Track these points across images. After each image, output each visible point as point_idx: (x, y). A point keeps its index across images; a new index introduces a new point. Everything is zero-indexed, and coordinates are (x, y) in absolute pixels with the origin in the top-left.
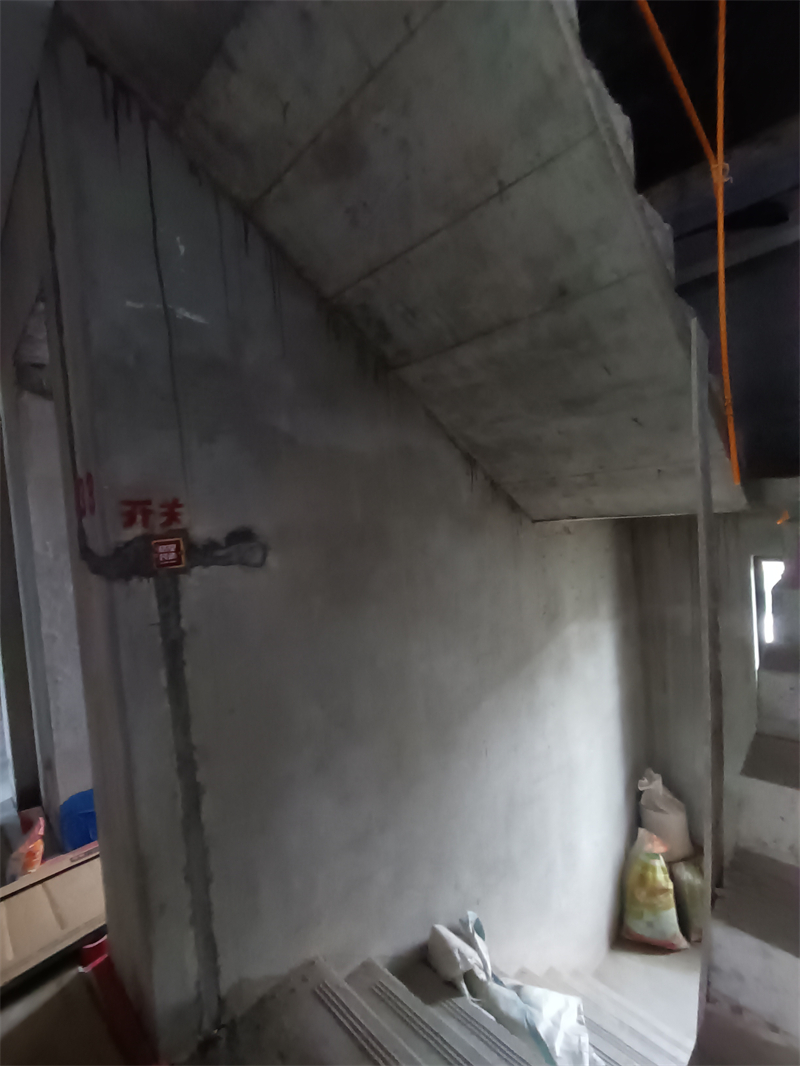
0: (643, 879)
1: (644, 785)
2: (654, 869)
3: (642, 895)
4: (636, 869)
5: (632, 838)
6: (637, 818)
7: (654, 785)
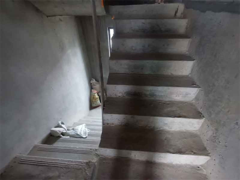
0: (94, 98)
1: (92, 82)
2: (95, 96)
3: (94, 100)
4: (93, 96)
5: (91, 92)
6: (91, 88)
7: (94, 81)
